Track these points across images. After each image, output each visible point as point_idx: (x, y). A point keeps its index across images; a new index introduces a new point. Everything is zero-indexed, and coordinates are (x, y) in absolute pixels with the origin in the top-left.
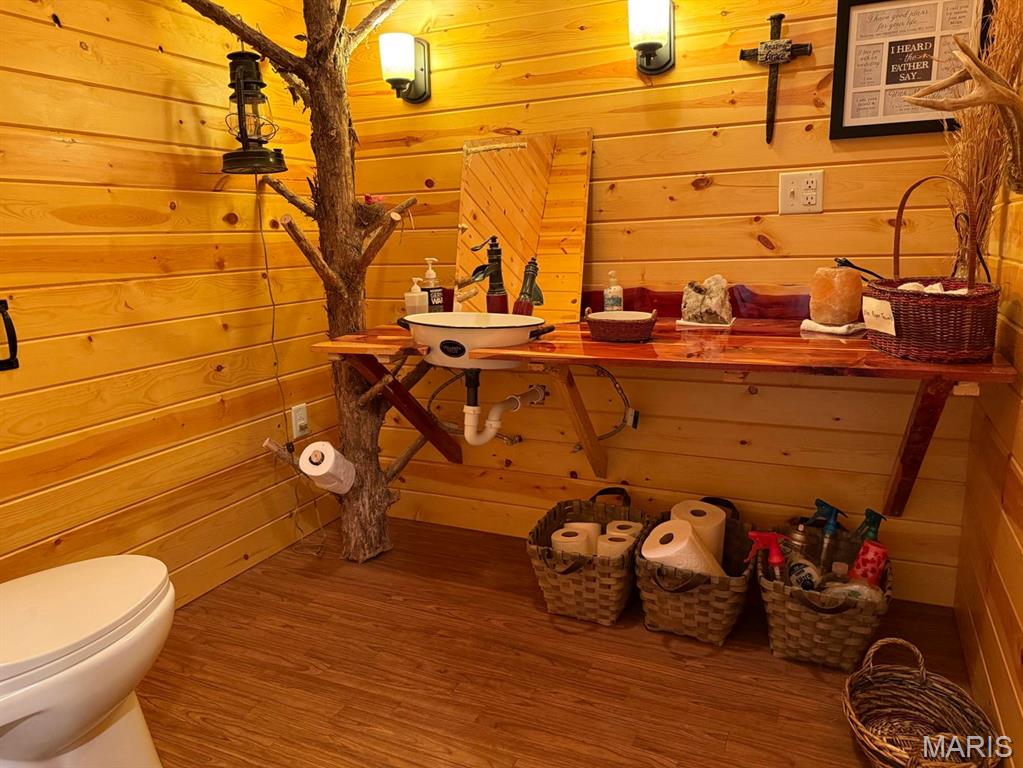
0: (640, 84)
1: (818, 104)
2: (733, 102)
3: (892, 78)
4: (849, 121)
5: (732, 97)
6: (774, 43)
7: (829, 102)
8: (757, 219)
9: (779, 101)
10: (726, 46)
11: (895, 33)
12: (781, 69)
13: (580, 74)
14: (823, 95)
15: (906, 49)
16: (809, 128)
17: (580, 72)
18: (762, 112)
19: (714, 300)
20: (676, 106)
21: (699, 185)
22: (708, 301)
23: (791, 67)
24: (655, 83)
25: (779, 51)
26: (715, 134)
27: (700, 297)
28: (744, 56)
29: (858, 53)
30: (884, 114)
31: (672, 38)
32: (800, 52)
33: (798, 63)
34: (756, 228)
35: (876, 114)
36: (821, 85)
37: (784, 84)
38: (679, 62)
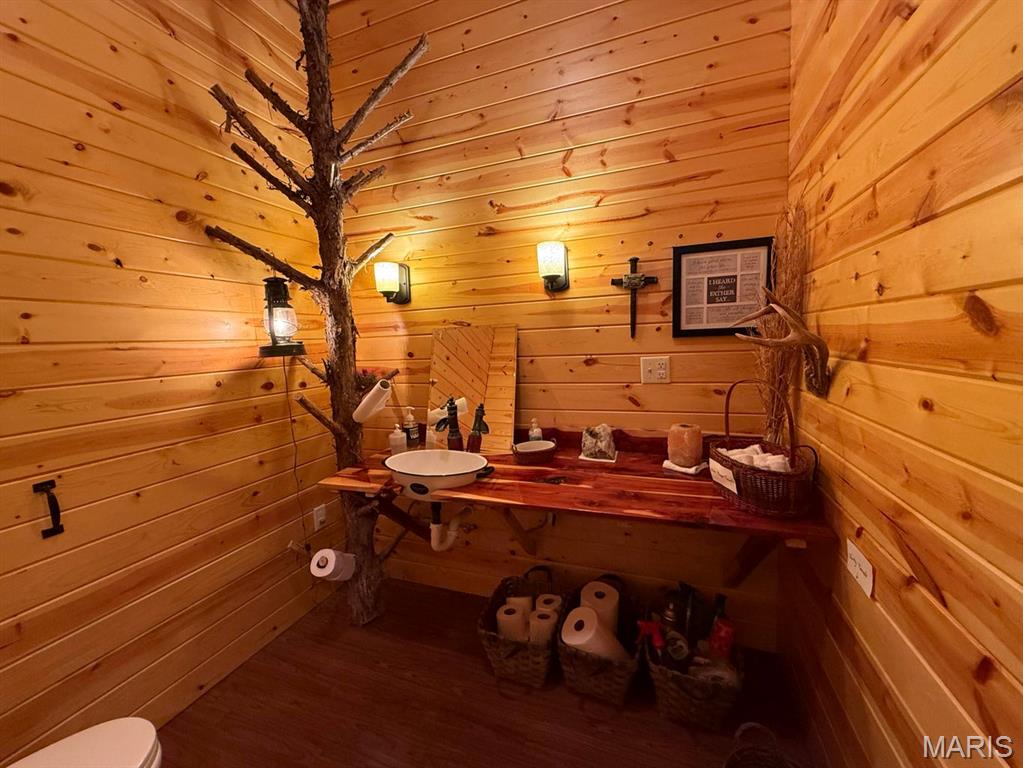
0: (548, 298)
1: (664, 314)
2: (608, 311)
3: (711, 300)
4: (685, 326)
5: (607, 308)
6: (633, 275)
7: (671, 314)
8: (628, 386)
9: (638, 312)
10: (601, 276)
11: (711, 272)
12: (639, 291)
13: (508, 290)
14: (668, 309)
15: (719, 282)
16: (658, 329)
17: (508, 289)
18: (628, 318)
19: (604, 443)
20: (572, 312)
21: (588, 362)
22: (599, 443)
23: (645, 290)
24: (557, 297)
25: (637, 281)
26: (597, 331)
27: (594, 441)
28: (614, 282)
29: (688, 283)
30: (708, 322)
31: (567, 270)
32: (651, 281)
33: (648, 288)
34: (627, 392)
35: (701, 322)
36: (664, 303)
37: (640, 301)
38: (572, 284)
